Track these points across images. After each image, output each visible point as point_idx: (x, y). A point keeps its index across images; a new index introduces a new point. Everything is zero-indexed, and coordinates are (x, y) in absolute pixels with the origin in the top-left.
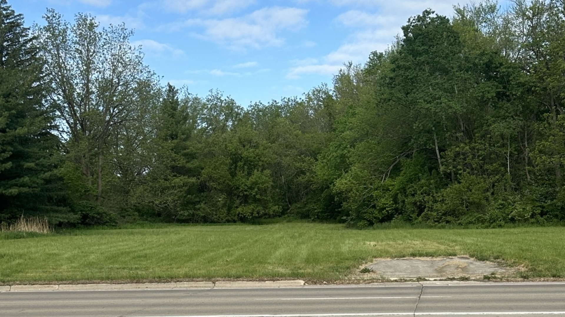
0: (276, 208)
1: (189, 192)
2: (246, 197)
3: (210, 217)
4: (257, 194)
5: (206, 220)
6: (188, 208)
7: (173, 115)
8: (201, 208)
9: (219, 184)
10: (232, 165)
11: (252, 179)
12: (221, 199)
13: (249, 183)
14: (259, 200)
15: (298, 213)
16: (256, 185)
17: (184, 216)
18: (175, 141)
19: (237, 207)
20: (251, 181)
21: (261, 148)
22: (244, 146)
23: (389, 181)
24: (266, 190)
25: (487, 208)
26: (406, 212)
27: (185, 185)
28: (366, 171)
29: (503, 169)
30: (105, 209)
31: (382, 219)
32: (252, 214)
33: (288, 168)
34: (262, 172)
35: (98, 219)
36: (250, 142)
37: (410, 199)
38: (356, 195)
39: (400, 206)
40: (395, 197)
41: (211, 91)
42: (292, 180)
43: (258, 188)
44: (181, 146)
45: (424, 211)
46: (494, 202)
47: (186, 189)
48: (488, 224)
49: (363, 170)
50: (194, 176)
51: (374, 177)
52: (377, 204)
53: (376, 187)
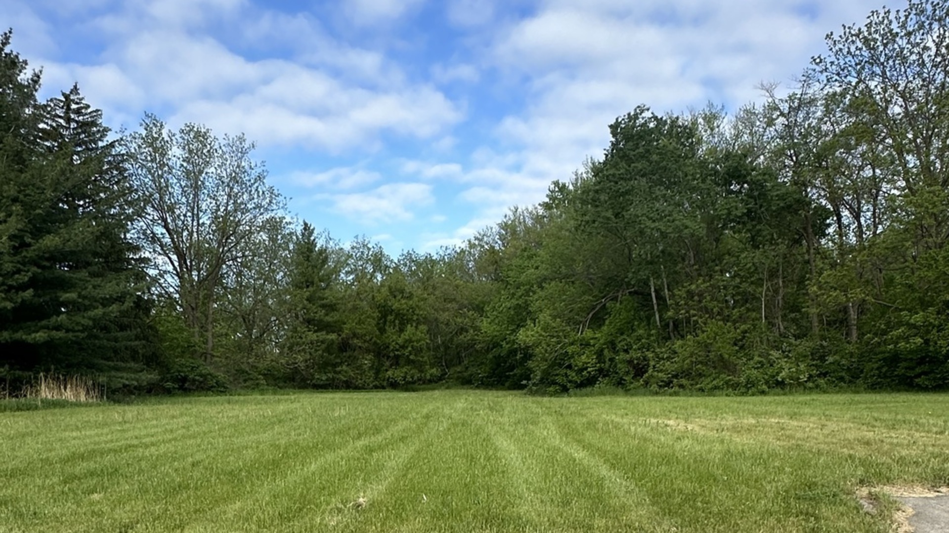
0: (434, 371)
1: (328, 350)
2: (397, 357)
3: (354, 381)
4: (411, 354)
5: (349, 386)
6: (327, 371)
7: (308, 259)
8: (342, 370)
9: (365, 341)
10: (381, 319)
11: (406, 335)
12: (367, 361)
13: (400, 341)
14: (413, 362)
15: (458, 378)
16: (410, 343)
17: (322, 380)
18: (311, 289)
19: (387, 370)
20: (405, 339)
21: (416, 299)
22: (395, 297)
23: (588, 333)
24: (421, 350)
25: (738, 367)
26: (617, 373)
27: (323, 342)
28: (558, 320)
29: (754, 315)
30: (210, 369)
31: (582, 382)
32: (405, 378)
33: (447, 324)
34: (416, 327)
35: (201, 382)
36: (402, 292)
37: (622, 356)
38: (546, 351)
39: (607, 365)
40: (600, 354)
41: (356, 237)
42: (451, 340)
43: (412, 347)
44: (319, 294)
45: (646, 371)
46: (745, 360)
47: (324, 346)
48: (743, 390)
49: (554, 317)
50: (334, 332)
51: (568, 328)
52: (573, 364)
53: (571, 340)
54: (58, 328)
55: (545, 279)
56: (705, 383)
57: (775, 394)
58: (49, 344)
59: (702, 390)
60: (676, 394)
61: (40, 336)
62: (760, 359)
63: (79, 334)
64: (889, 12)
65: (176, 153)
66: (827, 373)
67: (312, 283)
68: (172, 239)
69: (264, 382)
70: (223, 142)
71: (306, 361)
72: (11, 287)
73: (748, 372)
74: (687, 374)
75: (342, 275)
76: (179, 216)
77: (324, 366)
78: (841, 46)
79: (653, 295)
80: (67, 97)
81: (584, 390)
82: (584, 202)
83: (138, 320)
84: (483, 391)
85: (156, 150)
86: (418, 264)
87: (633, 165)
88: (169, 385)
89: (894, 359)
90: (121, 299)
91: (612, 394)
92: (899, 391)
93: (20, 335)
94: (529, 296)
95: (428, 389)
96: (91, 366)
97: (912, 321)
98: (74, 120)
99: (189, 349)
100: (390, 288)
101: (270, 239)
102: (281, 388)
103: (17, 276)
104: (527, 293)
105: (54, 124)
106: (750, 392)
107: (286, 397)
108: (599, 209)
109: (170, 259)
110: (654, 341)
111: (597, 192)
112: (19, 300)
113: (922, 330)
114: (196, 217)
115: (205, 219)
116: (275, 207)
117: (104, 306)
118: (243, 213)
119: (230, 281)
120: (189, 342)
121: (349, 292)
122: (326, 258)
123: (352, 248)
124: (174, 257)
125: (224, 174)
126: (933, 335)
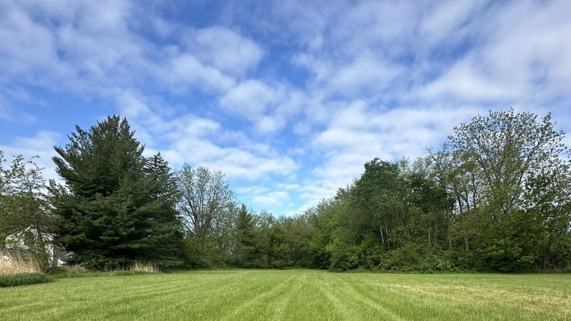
0: (291, 262)
1: (250, 253)
2: (277, 256)
3: (260, 265)
4: (282, 255)
5: (258, 267)
6: (250, 261)
7: (243, 218)
8: (256, 261)
9: (265, 250)
10: (271, 241)
11: (280, 248)
12: (265, 258)
13: (278, 250)
14: (283, 258)
15: (301, 265)
16: (282, 250)
18: (245, 229)
19: (273, 261)
21: (285, 234)
22: (277, 233)
23: (355, 247)
24: (287, 253)
25: (419, 262)
26: (367, 264)
27: (248, 250)
28: (342, 242)
29: (426, 240)
30: (204, 260)
31: (352, 267)
32: (280, 264)
33: (297, 244)
34: (285, 245)
35: (200, 265)
36: (279, 231)
37: (369, 257)
38: (337, 254)
39: (363, 260)
40: (360, 256)
41: (262, 210)
42: (298, 249)
43: (283, 252)
44: (247, 232)
45: (380, 263)
46: (422, 259)
47: (249, 252)
48: (422, 271)
49: (341, 241)
50: (253, 246)
51: (346, 245)
52: (348, 259)
53: (348, 250)
54: (144, 243)
55: (336, 226)
56: (405, 268)
57: (436, 273)
58: (141, 249)
59: (404, 271)
60: (392, 273)
61: (137, 246)
62: (430, 259)
63: (152, 245)
64: (481, 117)
65: (195, 179)
66: (458, 265)
67: (245, 227)
68: (193, 210)
69: (226, 265)
70: (213, 174)
71: (242, 257)
72: (126, 226)
73: (424, 264)
74: (397, 264)
75: (257, 225)
76: (195, 202)
77: (249, 259)
78: (460, 131)
79: (381, 232)
80: (155, 157)
81: (353, 270)
82: (354, 195)
83: (178, 241)
84: (311, 270)
85: (188, 177)
86: (286, 221)
87: (374, 180)
88: (188, 266)
89: (489, 259)
90: (169, 232)
91: (365, 272)
92: (492, 273)
93: (129, 245)
94: (330, 232)
95: (289, 269)
96: (157, 258)
97: (499, 243)
98: (158, 165)
99: (197, 252)
100: (275, 229)
101: (230, 211)
102: (231, 267)
103: (129, 222)
104: (329, 231)
105: (151, 167)
106: (425, 272)
107: (233, 271)
108: (360, 197)
109: (191, 217)
110: (383, 251)
111: (359, 190)
112: (130, 232)
113: (504, 247)
114: (202, 201)
115: (205, 202)
116: (231, 198)
117: (163, 234)
118: (219, 200)
119: (214, 226)
120: (197, 249)
121: (259, 231)
122: (251, 217)
123: (261, 214)
124: (193, 217)
125: (213, 186)
126: (509, 249)
